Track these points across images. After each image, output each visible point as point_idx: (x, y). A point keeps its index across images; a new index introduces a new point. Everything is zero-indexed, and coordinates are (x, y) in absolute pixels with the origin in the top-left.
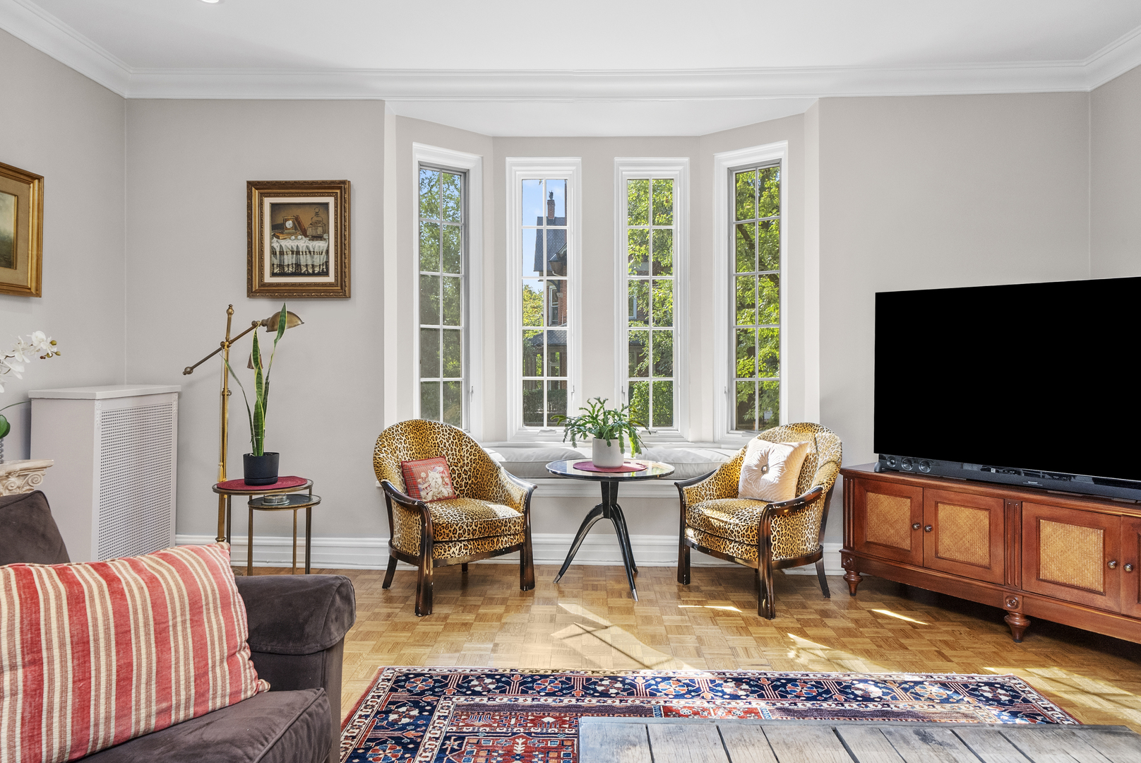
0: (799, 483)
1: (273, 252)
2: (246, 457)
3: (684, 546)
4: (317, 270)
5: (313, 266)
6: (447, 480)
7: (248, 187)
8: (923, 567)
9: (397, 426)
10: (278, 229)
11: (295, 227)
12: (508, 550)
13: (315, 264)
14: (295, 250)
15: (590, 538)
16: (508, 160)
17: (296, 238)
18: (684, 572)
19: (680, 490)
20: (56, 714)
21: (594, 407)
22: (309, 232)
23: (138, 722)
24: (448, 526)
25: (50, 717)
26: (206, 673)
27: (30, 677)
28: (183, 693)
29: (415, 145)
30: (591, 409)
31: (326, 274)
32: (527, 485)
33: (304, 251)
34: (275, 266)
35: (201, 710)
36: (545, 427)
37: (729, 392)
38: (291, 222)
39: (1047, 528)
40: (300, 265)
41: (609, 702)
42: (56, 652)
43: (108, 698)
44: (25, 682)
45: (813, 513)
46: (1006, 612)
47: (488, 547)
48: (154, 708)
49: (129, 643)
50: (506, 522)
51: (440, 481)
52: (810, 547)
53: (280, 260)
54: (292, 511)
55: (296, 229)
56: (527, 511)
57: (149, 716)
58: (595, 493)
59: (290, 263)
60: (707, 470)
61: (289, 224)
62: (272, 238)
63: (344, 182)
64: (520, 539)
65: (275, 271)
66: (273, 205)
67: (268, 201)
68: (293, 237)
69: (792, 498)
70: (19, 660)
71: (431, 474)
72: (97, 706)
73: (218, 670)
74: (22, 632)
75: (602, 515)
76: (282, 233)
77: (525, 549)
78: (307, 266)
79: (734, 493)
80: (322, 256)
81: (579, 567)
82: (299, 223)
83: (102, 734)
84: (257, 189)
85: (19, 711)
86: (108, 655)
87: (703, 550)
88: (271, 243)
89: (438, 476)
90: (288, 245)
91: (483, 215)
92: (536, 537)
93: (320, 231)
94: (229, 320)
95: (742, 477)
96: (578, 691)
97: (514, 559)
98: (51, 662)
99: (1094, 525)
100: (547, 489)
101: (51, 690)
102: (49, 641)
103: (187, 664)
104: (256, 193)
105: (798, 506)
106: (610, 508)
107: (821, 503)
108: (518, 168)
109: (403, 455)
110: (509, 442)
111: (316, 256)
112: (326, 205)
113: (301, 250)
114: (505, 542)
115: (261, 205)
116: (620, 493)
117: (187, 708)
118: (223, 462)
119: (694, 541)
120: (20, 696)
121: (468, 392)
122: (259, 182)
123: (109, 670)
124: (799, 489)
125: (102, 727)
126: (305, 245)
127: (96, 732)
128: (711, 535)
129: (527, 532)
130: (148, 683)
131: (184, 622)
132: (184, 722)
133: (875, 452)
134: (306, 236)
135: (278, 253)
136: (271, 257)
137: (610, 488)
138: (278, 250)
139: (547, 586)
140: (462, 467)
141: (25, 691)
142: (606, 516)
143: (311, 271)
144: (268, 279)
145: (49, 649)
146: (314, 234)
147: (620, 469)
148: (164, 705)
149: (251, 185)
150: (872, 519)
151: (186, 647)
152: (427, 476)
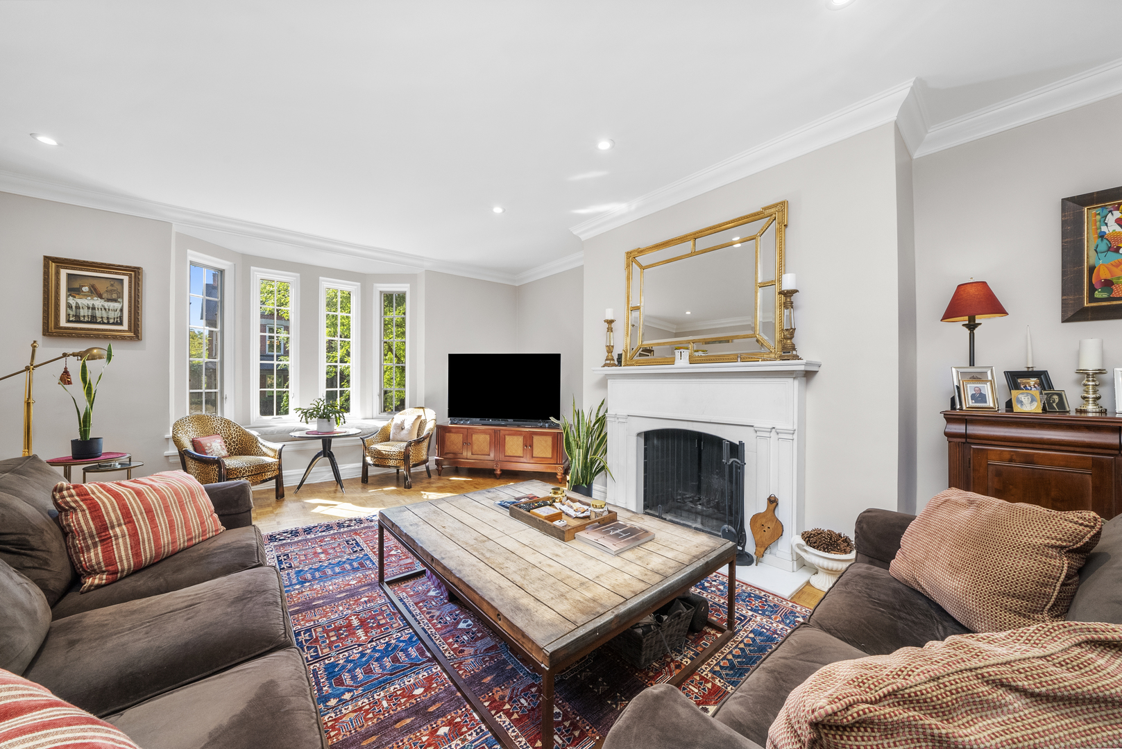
0: (418, 432)
1: (69, 306)
2: (74, 443)
3: (365, 465)
4: (111, 321)
5: (108, 318)
6: (224, 447)
7: (44, 260)
8: (467, 459)
9: (186, 418)
10: (73, 291)
11: (91, 291)
12: (270, 479)
13: (110, 317)
14: (91, 306)
15: (314, 469)
16: (252, 268)
17: (92, 299)
18: (365, 479)
19: (363, 441)
20: (146, 543)
21: (318, 403)
22: (105, 295)
23: (180, 545)
24: (236, 469)
25: (144, 544)
26: (204, 522)
27: (130, 528)
28: (197, 531)
29: (189, 251)
30: (317, 404)
31: (121, 324)
32: (278, 446)
33: (100, 307)
34: (71, 316)
35: (204, 538)
36: (275, 416)
37: (380, 395)
38: (87, 288)
39: (508, 438)
40: (96, 317)
41: (353, 528)
42: (139, 517)
43: (167, 535)
44: (128, 531)
45: (425, 444)
46: (494, 470)
47: (259, 478)
48: (186, 538)
49: (170, 511)
50: (269, 465)
51: (219, 447)
52: (424, 457)
53: (76, 312)
54: (126, 470)
55: (92, 292)
56: (280, 457)
57: (184, 542)
58: (318, 446)
59: (86, 315)
60: (373, 430)
61: (85, 289)
62: (68, 296)
63: (139, 268)
64: (276, 473)
65: (71, 319)
66: (69, 275)
67: (64, 273)
68: (90, 298)
69: (416, 439)
70: (122, 521)
71: (214, 444)
72: (163, 538)
73: (208, 521)
74: (120, 509)
75: (322, 456)
76: (79, 294)
77: (279, 479)
78: (102, 318)
79: (388, 439)
80: (116, 313)
81: (308, 485)
82: (95, 290)
83: (166, 550)
84: (54, 262)
85: (129, 543)
86: (163, 517)
87: (375, 465)
88: (67, 300)
89: (218, 445)
90: (84, 302)
91: (235, 296)
92: (285, 473)
93: (114, 296)
94: (34, 352)
95: (392, 431)
96: (335, 527)
97: (272, 484)
98: (138, 521)
99: (521, 435)
100: (289, 447)
101: (142, 533)
102: (135, 512)
103: (196, 519)
104: (53, 266)
105: (418, 442)
106: (327, 452)
107: (428, 439)
108: (258, 274)
109: (193, 435)
110: (252, 425)
111: (110, 312)
112: (122, 281)
113: (96, 307)
114: (269, 475)
115: (58, 274)
116: (333, 445)
117: (199, 537)
118: (28, 448)
119: (371, 462)
120: (127, 537)
121: (222, 398)
122: (57, 258)
123: (165, 523)
124: (418, 435)
125: (166, 547)
126: (101, 304)
127: (164, 549)
128: (381, 458)
129: (280, 469)
130: (182, 527)
131: (190, 501)
132: (198, 543)
133: (449, 417)
134: (101, 298)
135: (74, 307)
136: (67, 310)
137: (327, 442)
138: (74, 306)
139: (291, 495)
140: (231, 439)
141: (129, 535)
142: (324, 456)
143: (106, 321)
144: (63, 323)
145: (136, 515)
146: (109, 297)
147: (332, 433)
148: (190, 537)
149: (47, 260)
150: (448, 443)
151: (193, 512)
152: (211, 445)
